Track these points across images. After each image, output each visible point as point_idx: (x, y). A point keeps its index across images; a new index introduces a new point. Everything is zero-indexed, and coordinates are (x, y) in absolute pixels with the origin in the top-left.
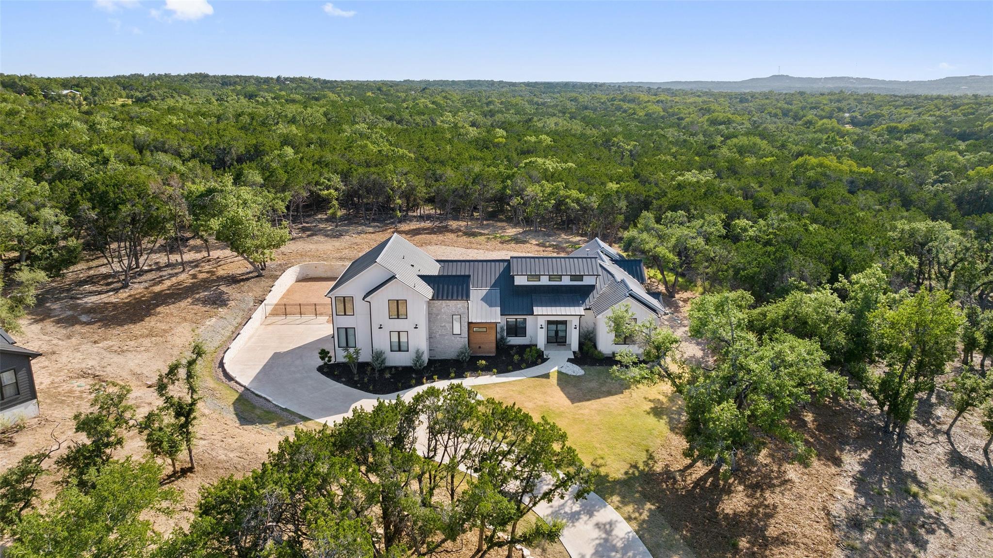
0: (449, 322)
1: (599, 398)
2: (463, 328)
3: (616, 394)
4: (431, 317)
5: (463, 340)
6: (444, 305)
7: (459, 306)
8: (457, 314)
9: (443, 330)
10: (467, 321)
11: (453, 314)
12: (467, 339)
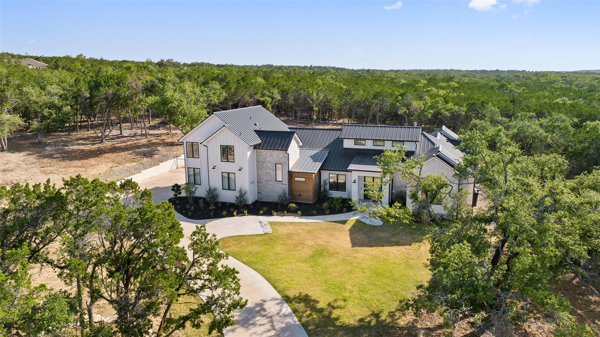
0: (273, 170)
1: (383, 246)
2: (284, 176)
3: (403, 245)
4: (259, 164)
5: (284, 186)
6: (269, 154)
7: (280, 156)
8: (279, 163)
9: (268, 177)
10: (288, 170)
11: (276, 163)
12: (287, 186)
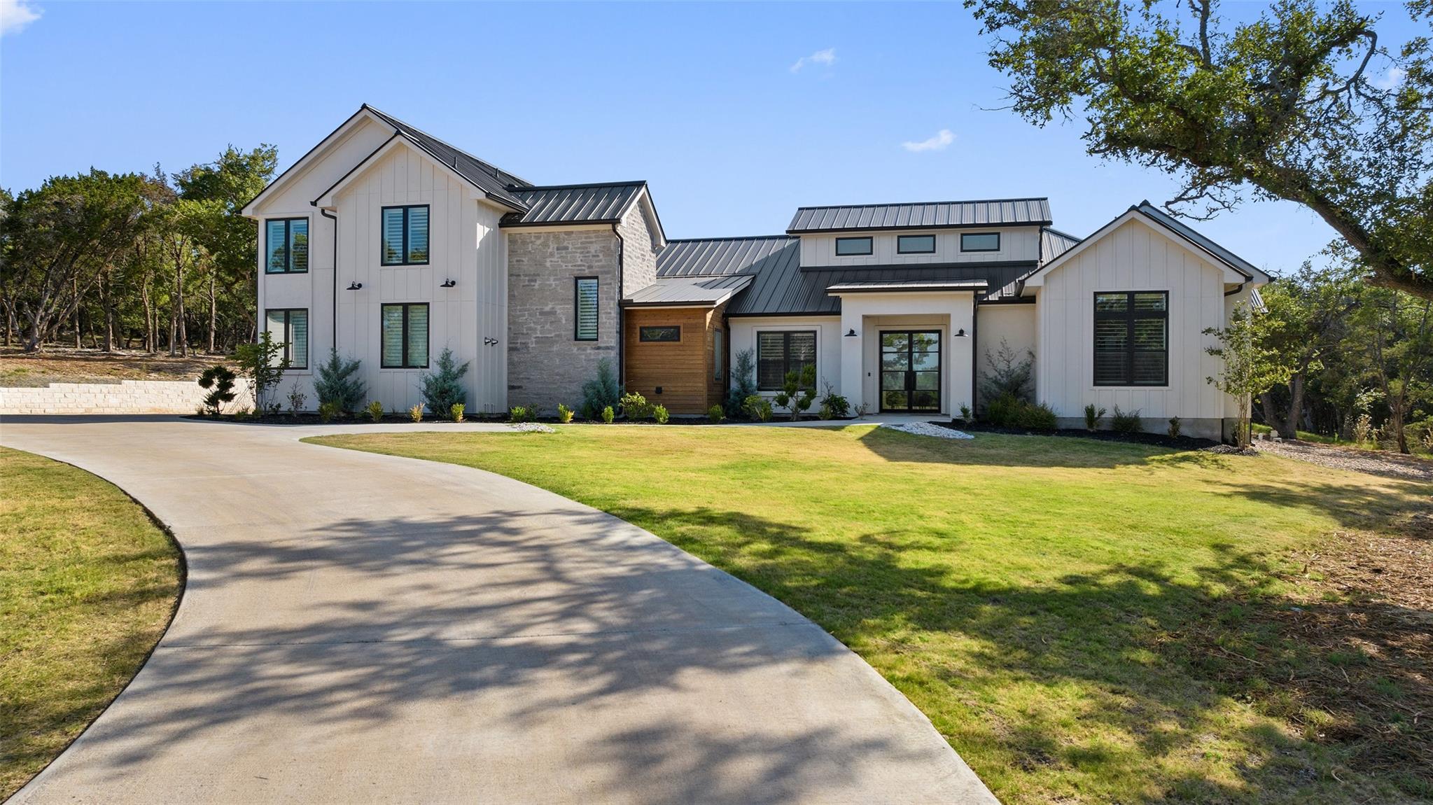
0: (564, 301)
2: (603, 318)
4: (518, 284)
6: (552, 246)
7: (592, 249)
8: (587, 273)
9: (548, 326)
10: (617, 297)
11: (577, 273)
12: (613, 355)
